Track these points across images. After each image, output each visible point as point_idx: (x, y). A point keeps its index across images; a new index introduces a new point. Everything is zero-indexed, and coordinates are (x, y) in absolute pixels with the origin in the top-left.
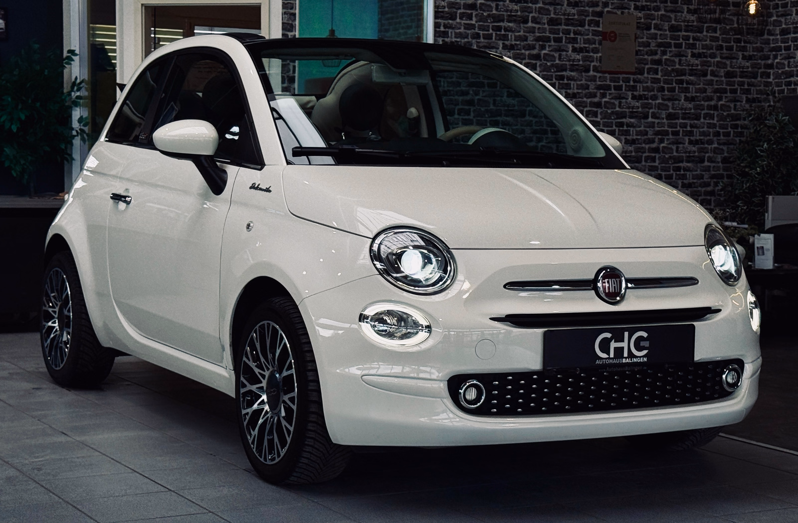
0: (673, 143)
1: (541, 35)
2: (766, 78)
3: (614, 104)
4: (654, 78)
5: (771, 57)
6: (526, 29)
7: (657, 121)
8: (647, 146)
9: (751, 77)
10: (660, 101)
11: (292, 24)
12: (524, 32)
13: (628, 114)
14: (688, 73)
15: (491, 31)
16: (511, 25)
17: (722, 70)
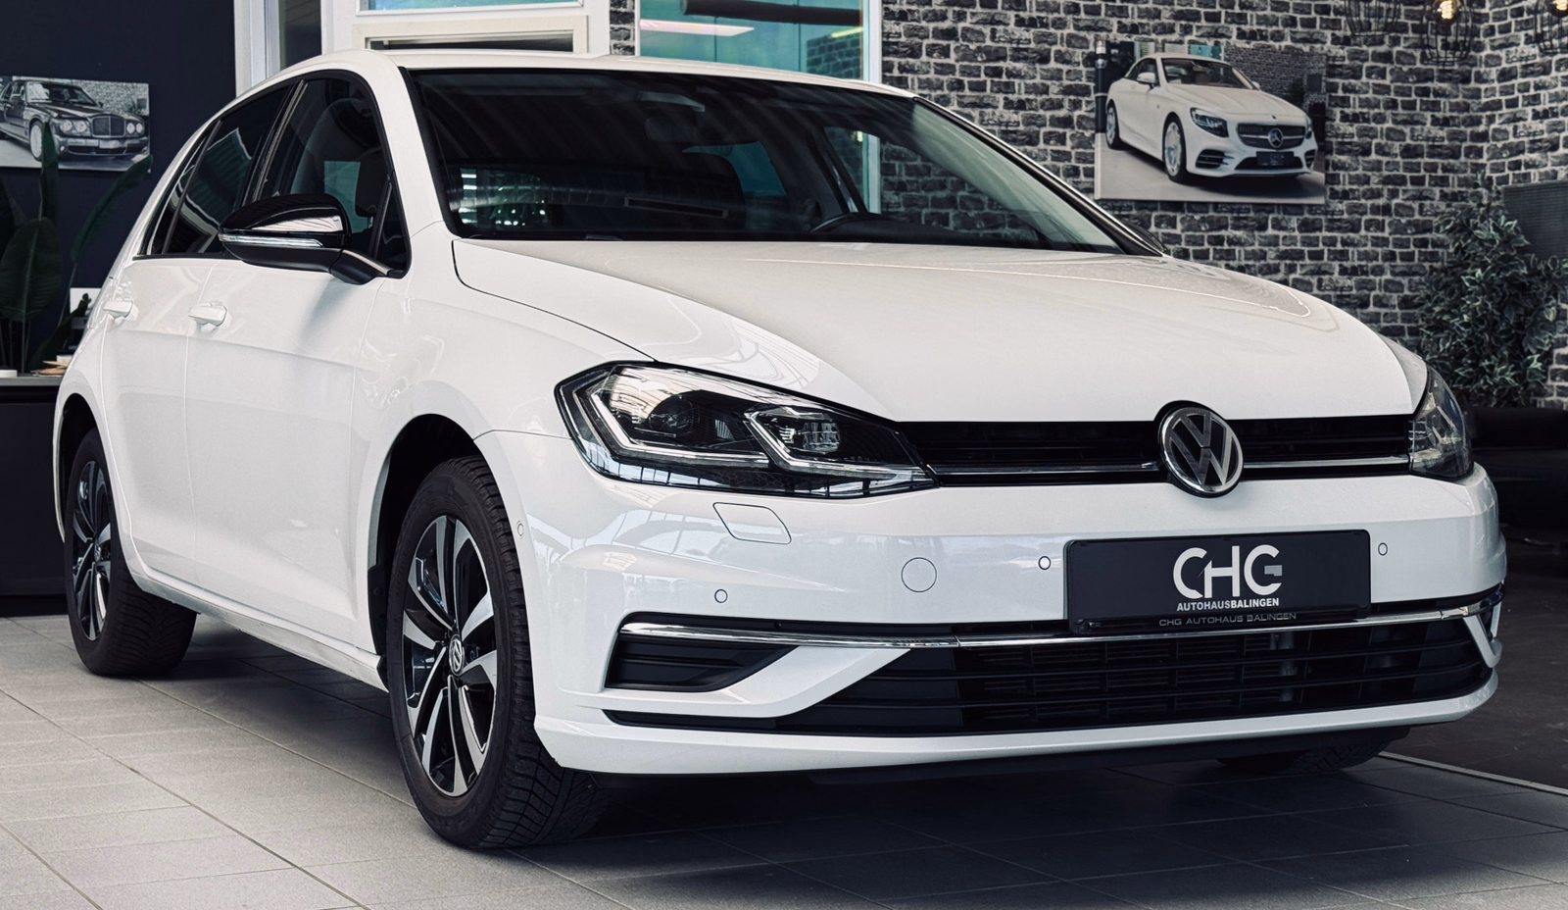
0: (1312, 273)
1: (1073, 83)
2: (1475, 158)
5: (1484, 121)
9: (1447, 157)
12: (1042, 78)
13: (1230, 222)
14: (1337, 149)
15: (983, 77)
16: (1019, 65)
17: (1397, 144)
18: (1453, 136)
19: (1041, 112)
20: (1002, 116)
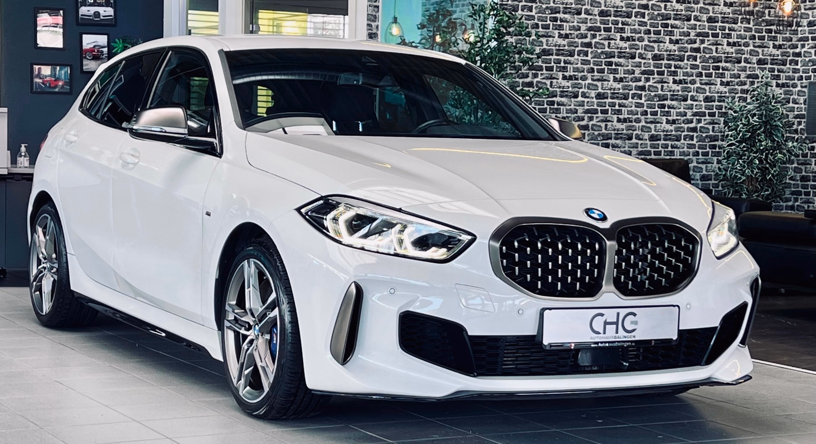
0: (710, 123)
1: (592, 25)
2: (794, 65)
3: (656, 87)
4: (693, 65)
5: (799, 46)
6: (579, 20)
7: (695, 103)
8: (686, 126)
9: (780, 65)
10: (698, 85)
11: (376, 15)
12: (578, 22)
13: (669, 97)
14: (725, 60)
15: (549, 22)
16: (567, 16)
17: (755, 58)
18: (783, 54)
19: (576, 40)
20: (557, 42)
